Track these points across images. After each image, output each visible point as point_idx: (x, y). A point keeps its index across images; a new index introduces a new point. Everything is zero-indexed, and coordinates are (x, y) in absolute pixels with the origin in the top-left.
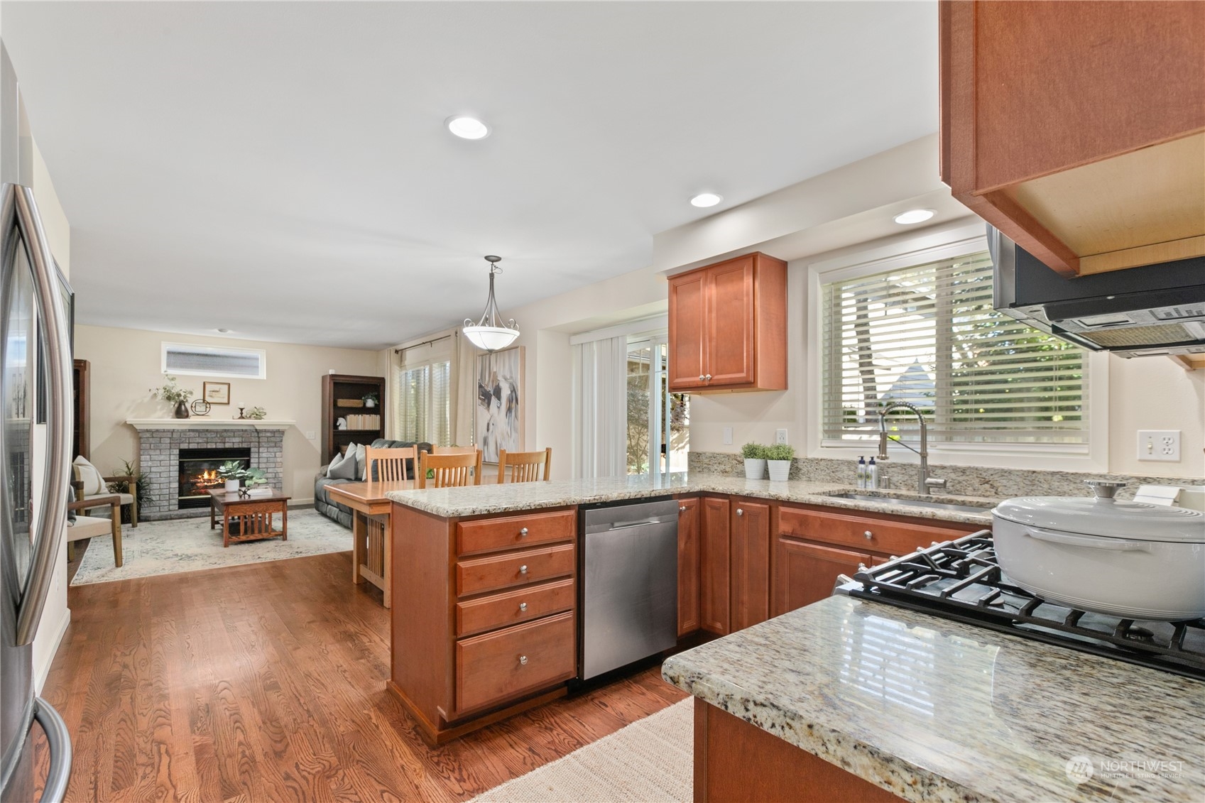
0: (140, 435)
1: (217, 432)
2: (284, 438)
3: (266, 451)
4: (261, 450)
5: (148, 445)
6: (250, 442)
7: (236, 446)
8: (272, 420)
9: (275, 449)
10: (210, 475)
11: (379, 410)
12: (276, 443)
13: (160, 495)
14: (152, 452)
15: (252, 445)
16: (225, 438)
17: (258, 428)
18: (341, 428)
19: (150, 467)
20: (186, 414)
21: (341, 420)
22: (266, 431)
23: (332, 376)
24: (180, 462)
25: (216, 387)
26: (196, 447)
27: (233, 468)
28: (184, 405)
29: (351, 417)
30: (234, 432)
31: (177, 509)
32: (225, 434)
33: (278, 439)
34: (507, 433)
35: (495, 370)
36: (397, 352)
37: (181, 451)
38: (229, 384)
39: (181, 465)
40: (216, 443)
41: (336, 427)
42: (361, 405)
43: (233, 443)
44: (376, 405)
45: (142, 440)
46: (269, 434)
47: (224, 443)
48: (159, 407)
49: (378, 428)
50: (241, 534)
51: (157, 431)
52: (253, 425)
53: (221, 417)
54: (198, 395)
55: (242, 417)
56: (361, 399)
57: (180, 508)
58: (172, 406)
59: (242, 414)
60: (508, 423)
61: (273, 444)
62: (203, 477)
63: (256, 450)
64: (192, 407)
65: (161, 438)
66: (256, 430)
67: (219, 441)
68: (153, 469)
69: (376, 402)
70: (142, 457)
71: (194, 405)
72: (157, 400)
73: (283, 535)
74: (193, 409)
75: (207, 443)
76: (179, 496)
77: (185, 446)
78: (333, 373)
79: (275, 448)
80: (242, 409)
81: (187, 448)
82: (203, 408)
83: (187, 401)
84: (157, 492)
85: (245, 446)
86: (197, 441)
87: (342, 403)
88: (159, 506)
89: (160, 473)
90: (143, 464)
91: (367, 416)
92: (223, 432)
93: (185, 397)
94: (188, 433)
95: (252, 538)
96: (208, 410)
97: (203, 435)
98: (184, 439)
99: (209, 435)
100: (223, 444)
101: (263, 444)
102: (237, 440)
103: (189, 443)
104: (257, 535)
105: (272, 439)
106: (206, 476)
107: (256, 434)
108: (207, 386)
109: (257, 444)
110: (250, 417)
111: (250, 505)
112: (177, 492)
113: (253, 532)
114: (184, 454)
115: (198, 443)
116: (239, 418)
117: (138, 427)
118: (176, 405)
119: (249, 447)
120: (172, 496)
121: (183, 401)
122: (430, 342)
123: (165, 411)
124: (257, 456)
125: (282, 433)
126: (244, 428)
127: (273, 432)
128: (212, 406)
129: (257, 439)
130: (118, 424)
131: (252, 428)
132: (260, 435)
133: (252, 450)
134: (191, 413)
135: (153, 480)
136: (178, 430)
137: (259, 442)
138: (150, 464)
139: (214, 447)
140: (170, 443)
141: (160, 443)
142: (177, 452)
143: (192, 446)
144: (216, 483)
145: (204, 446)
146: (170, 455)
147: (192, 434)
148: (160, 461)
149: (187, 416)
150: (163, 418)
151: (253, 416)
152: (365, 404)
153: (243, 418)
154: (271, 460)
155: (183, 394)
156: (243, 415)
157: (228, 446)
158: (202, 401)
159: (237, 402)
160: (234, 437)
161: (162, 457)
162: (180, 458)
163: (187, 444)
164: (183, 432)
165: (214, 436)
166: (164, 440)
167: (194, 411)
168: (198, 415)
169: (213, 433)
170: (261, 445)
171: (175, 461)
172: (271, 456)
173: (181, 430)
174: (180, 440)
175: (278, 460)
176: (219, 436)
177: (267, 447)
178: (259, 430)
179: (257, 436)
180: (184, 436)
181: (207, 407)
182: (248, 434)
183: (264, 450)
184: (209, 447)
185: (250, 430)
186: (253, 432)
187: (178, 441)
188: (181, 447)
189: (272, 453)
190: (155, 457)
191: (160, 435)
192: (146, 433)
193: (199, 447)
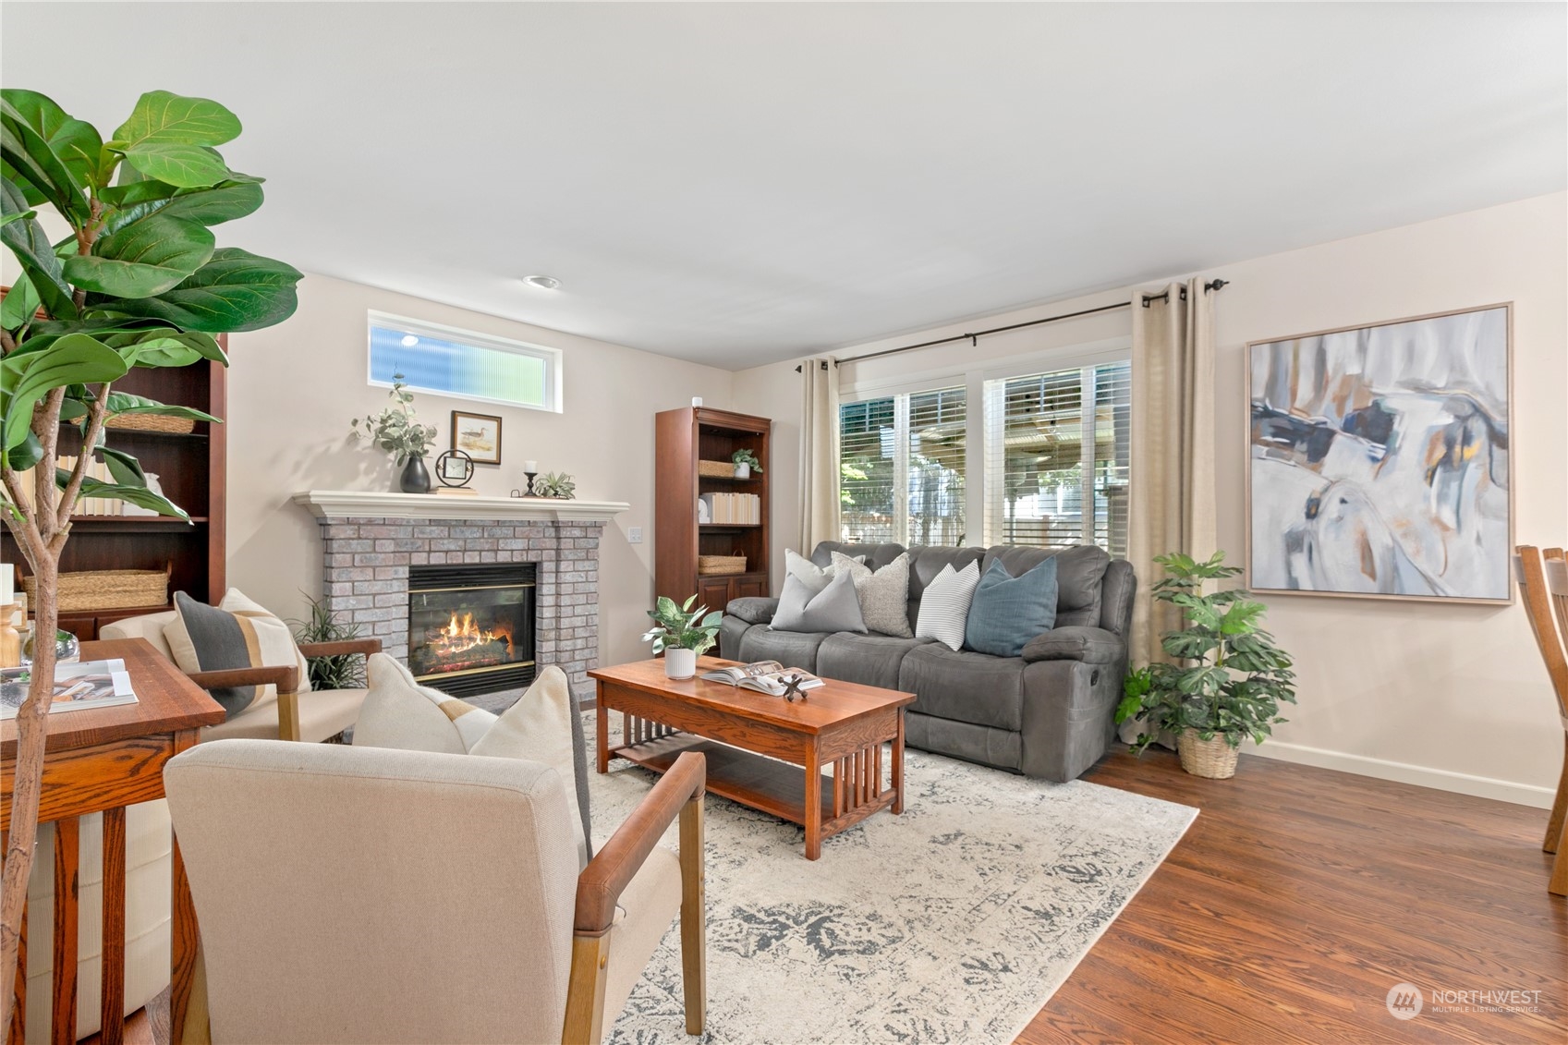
0: (330, 531)
1: (483, 527)
2: (601, 540)
3: (571, 568)
4: (563, 566)
5: (348, 557)
6: (542, 550)
7: (517, 558)
8: (583, 499)
9: (587, 565)
10: (460, 624)
11: (756, 484)
12: (588, 550)
14: (356, 575)
15: (546, 555)
16: (498, 539)
17: (561, 519)
18: (701, 520)
19: (353, 611)
20: (426, 485)
22: (572, 525)
23: (697, 410)
24: (410, 597)
25: (476, 425)
26: (446, 562)
28: (421, 461)
29: (719, 498)
30: (514, 527)
32: (498, 532)
33: (592, 543)
34: (1437, 521)
35: (1354, 369)
37: (414, 570)
38: (501, 418)
39: (412, 603)
40: (481, 551)
42: (731, 475)
43: (512, 551)
44: (752, 473)
45: (331, 545)
46: (577, 533)
47: (496, 551)
48: (363, 466)
49: (754, 520)
50: (838, 814)
51: (370, 522)
52: (550, 512)
53: (492, 491)
54: (443, 441)
55: (530, 494)
56: (732, 461)
58: (395, 462)
59: (530, 486)
60: (1442, 498)
61: (583, 555)
62: (448, 632)
63: (552, 566)
64: (438, 467)
65: (375, 539)
66: (557, 522)
67: (487, 547)
68: (359, 617)
69: (755, 469)
70: (336, 588)
72: (359, 449)
73: (894, 801)
74: (439, 472)
75: (464, 551)
77: (420, 560)
78: (701, 405)
79: (586, 563)
80: (531, 476)
81: (425, 563)
82: (457, 471)
83: (424, 452)
85: (532, 557)
86: (445, 548)
87: (711, 468)
89: (374, 623)
90: (337, 604)
91: (739, 497)
92: (496, 525)
93: (418, 444)
94: (428, 529)
97: (456, 533)
98: (420, 543)
99: (467, 534)
100: (493, 554)
101: (567, 552)
102: (519, 544)
103: (430, 552)
105: (583, 543)
106: (454, 629)
107: (554, 532)
108: (460, 420)
109: (553, 552)
110: (547, 493)
113: (855, 806)
114: (421, 577)
116: (525, 495)
117: (325, 512)
118: (402, 462)
119: (538, 560)
121: (414, 455)
123: (375, 475)
124: (554, 581)
125: (598, 527)
126: (532, 518)
127: (585, 527)
129: (553, 544)
130: (272, 505)
131: (547, 518)
132: (562, 533)
133: (545, 566)
134: (435, 482)
136: (408, 521)
137: (558, 550)
138: (352, 602)
139: (477, 560)
140: (392, 553)
141: (374, 551)
142: (405, 573)
143: (437, 560)
144: (472, 645)
145: (457, 560)
146: (392, 580)
147: (436, 531)
148: (374, 595)
149: (428, 490)
150: (374, 490)
151: (553, 491)
152: (735, 471)
153: (534, 495)
154: (580, 587)
156: (534, 489)
157: (503, 557)
159: (518, 460)
160: (514, 537)
161: (377, 587)
162: (410, 588)
163: (425, 555)
164: (418, 524)
165: (478, 535)
166: (382, 545)
167: (441, 475)
168: (450, 486)
169: (476, 529)
170: (563, 557)
171: (402, 595)
172: (580, 580)
173: (415, 520)
174: (412, 543)
175: (592, 587)
176: (486, 535)
177: (574, 561)
178: (563, 522)
179: (553, 535)
180: (421, 536)
181: (467, 469)
182: (538, 532)
183: (568, 566)
184: (467, 561)
185: (542, 522)
186: (547, 526)
187: (409, 548)
188: (415, 562)
189: (582, 574)
190: (364, 587)
191: (374, 532)
192: (347, 527)
193: (449, 562)
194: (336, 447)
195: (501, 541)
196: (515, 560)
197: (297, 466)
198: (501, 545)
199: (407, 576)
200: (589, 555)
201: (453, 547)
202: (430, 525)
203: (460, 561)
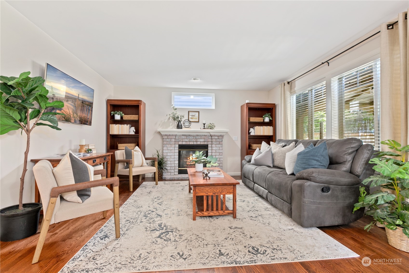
0: (163, 137)
1: (194, 136)
2: (223, 139)
3: (215, 146)
5: (166, 142)
6: (208, 142)
8: (218, 129)
11: (272, 123)
12: (220, 142)
13: (171, 167)
14: (168, 146)
15: (209, 143)
16: (197, 139)
17: (211, 134)
18: (252, 134)
20: (181, 127)
21: (251, 130)
22: (215, 136)
23: (248, 103)
24: (179, 151)
25: (193, 114)
26: (185, 144)
27: (199, 156)
28: (180, 122)
29: (257, 128)
30: (201, 136)
31: (178, 174)
32: (197, 137)
33: (221, 140)
36: (288, 83)
37: (179, 145)
38: (199, 112)
39: (179, 152)
40: (193, 142)
41: (249, 133)
42: (262, 121)
43: (200, 142)
44: (270, 120)
45: (164, 140)
46: (216, 137)
47: (197, 142)
48: (171, 124)
49: (271, 134)
50: (205, 210)
51: (170, 135)
52: (209, 132)
53: (195, 128)
54: (186, 117)
55: (204, 128)
56: (262, 117)
57: (179, 174)
58: (176, 123)
61: (218, 143)
62: (190, 159)
63: (211, 146)
64: (183, 123)
66: (211, 135)
67: (195, 141)
68: (168, 154)
69: (271, 119)
70: (164, 148)
71: (184, 122)
72: (170, 121)
73: (233, 214)
74: (184, 124)
75: (190, 141)
76: (179, 168)
77: (180, 143)
78: (248, 102)
79: (219, 145)
80: (204, 124)
81: (181, 144)
82: (188, 124)
83: (181, 121)
84: (169, 165)
85: (206, 143)
86: (185, 141)
87: (253, 119)
88: (171, 172)
89: (171, 156)
90: (164, 151)
91: (265, 127)
92: (197, 136)
93: (181, 119)
94: (182, 137)
95: (211, 214)
96: (190, 124)
97: (188, 137)
98: (180, 140)
99: (190, 138)
100: (196, 142)
103: (182, 141)
104: (215, 212)
105: (218, 140)
107: (210, 137)
108: (190, 113)
109: (211, 142)
110: (208, 128)
111: (210, 187)
112: (178, 166)
113: (212, 210)
114: (181, 147)
115: (186, 142)
116: (203, 129)
117: (162, 133)
118: (177, 123)
119: (207, 144)
120: (176, 167)
121: (180, 121)
122: (327, 62)
123: (173, 126)
124: (211, 149)
125: (222, 136)
126: (205, 134)
127: (218, 136)
128: (192, 123)
129: (211, 140)
130: (156, 132)
131: (209, 134)
132: (213, 138)
133: (209, 145)
134: (183, 126)
135: (168, 160)
137: (212, 142)
138: (167, 151)
139: (193, 144)
140: (175, 141)
141: (171, 141)
142: (177, 146)
143: (184, 143)
145: (188, 143)
146: (175, 147)
147: (183, 137)
148: (171, 150)
149: (182, 128)
150: (172, 129)
151: (209, 128)
152: (264, 120)
153: (205, 129)
154: (218, 151)
155: (180, 117)
156: (205, 127)
157: (199, 143)
158: (188, 120)
159: (202, 121)
160: (201, 139)
161: (171, 148)
162: (179, 149)
163: (181, 142)
164: (180, 136)
165: (193, 138)
166: (172, 140)
167: (184, 125)
168: (186, 127)
169: (192, 137)
170: (213, 143)
171: (177, 150)
172: (217, 149)
173: (179, 135)
174: (179, 140)
175: (221, 151)
176: (194, 138)
177: (216, 144)
178: (212, 135)
179: (211, 138)
180: (180, 138)
181: (189, 123)
182: (207, 137)
183: (214, 146)
184: (190, 144)
185: (208, 135)
186: (209, 136)
187: (178, 141)
188: (179, 144)
189: (218, 148)
190: (169, 148)
191: (171, 137)
192: (165, 136)
193: (186, 144)
194: (166, 121)
195: (198, 139)
196: (201, 144)
197: (160, 125)
198: (198, 140)
199: (178, 146)
200: (220, 143)
201: (187, 141)
202: (182, 136)
203: (189, 144)
